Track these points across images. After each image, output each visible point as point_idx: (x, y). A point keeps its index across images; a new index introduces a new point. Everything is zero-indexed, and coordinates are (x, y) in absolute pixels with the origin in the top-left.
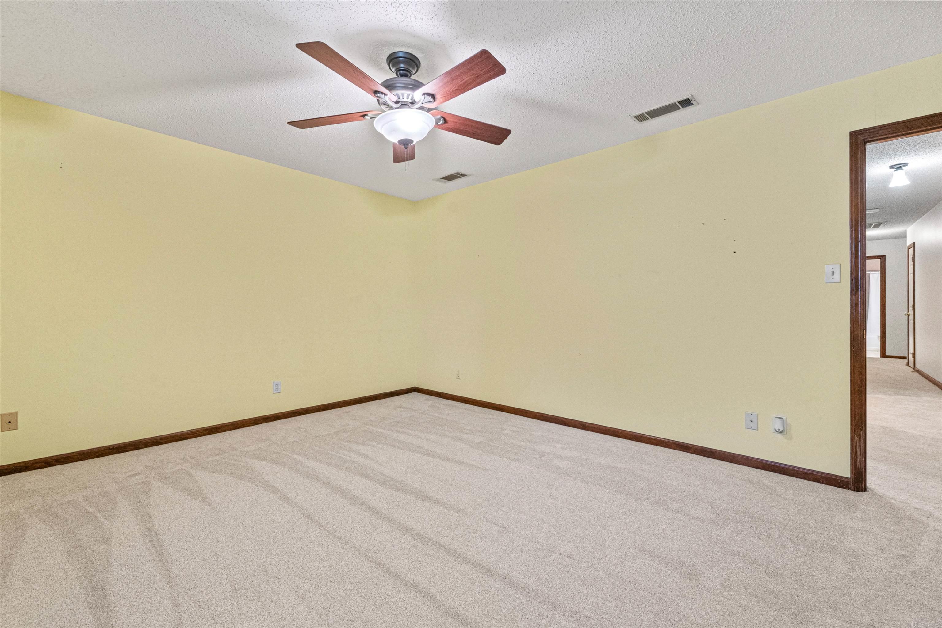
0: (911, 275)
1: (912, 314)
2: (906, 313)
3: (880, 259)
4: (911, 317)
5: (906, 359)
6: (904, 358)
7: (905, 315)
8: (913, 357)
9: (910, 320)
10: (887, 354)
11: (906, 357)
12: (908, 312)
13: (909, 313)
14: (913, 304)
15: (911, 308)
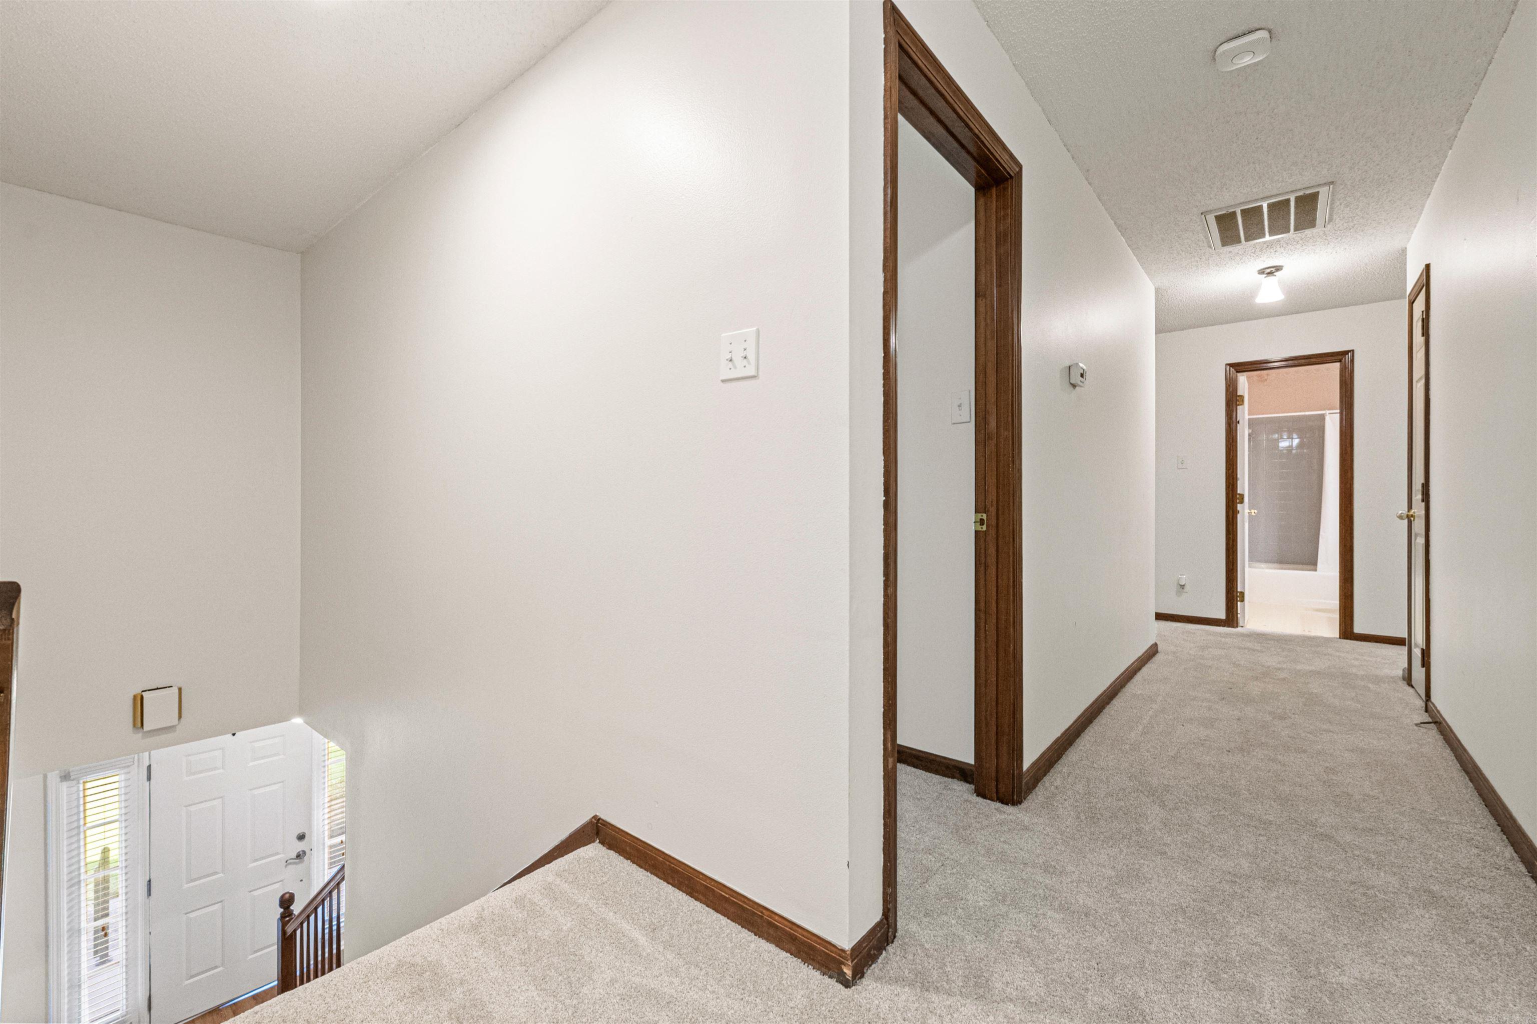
0: (1419, 388)
1: (1419, 517)
2: (1404, 510)
3: (1340, 361)
4: (1419, 526)
5: (1405, 645)
6: (1399, 642)
7: (1401, 517)
8: (1423, 666)
9: (1416, 535)
10: (1358, 629)
11: (1405, 638)
12: (1410, 507)
13: (1411, 513)
14: (1422, 481)
15: (1417, 497)
